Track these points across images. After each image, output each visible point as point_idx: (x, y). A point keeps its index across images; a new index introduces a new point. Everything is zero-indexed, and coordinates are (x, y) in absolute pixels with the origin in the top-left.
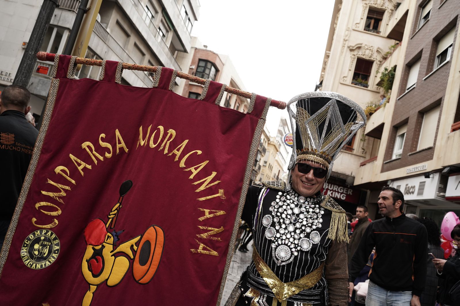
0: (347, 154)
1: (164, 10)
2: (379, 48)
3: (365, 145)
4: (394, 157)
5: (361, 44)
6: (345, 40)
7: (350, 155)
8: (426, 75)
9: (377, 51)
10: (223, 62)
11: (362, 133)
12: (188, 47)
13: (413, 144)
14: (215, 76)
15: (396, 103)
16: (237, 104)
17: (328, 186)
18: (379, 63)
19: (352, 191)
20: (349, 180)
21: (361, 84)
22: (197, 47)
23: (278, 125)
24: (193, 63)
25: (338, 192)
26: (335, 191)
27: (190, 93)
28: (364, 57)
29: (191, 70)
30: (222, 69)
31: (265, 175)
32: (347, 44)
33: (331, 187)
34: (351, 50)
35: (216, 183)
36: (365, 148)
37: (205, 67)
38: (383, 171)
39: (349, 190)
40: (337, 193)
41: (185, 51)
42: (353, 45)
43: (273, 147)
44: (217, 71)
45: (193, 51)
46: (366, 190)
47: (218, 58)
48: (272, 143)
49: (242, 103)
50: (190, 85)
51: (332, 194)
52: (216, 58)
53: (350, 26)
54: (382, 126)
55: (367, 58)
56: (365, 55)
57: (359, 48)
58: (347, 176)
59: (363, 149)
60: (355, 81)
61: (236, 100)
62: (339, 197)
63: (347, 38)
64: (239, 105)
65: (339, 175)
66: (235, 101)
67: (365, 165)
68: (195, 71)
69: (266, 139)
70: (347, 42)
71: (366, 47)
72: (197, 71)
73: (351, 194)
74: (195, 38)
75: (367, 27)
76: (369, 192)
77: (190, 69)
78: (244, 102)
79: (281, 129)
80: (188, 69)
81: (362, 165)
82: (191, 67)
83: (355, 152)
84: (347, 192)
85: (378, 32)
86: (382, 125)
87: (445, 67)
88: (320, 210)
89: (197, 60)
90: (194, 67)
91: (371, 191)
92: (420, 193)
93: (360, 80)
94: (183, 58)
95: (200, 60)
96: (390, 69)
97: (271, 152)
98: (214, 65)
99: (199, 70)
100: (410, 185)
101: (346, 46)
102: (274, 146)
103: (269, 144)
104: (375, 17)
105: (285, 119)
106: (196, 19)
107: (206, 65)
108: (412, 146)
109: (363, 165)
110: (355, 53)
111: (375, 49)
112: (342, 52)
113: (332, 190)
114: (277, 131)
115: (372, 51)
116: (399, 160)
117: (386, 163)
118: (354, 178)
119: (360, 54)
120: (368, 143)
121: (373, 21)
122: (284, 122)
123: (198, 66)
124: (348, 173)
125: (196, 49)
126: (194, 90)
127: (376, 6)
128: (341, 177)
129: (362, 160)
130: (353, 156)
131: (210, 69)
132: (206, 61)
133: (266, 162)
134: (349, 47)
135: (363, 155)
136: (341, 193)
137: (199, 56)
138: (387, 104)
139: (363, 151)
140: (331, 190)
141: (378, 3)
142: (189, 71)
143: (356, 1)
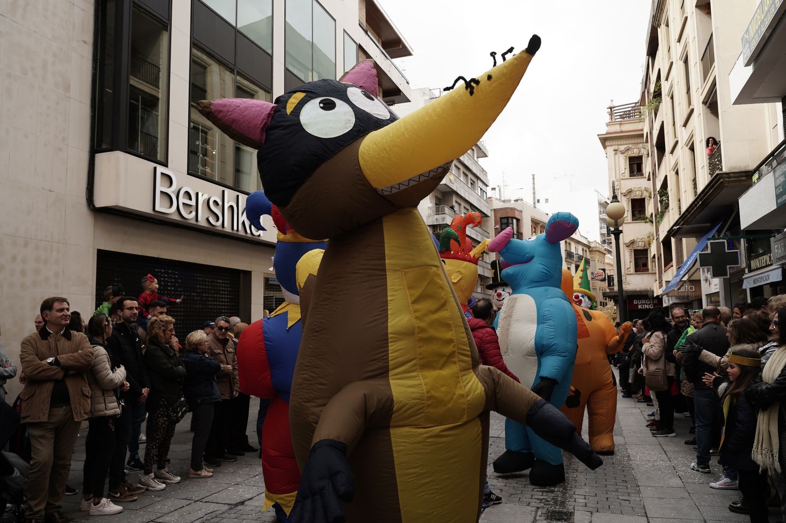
0: (644, 274)
2: (645, 188)
5: (631, 189)
7: (647, 275)
9: (645, 190)
12: (489, 214)
14: (518, 225)
17: (637, 302)
18: (649, 199)
19: (657, 300)
20: (650, 294)
21: (639, 219)
22: (495, 208)
24: (496, 223)
25: (647, 304)
26: (644, 304)
28: (636, 197)
29: (496, 230)
30: (521, 217)
33: (640, 302)
34: (624, 196)
37: (508, 224)
40: (645, 305)
41: (487, 216)
42: (625, 192)
44: (518, 220)
45: (493, 212)
48: (594, 249)
51: (642, 306)
52: (515, 212)
55: (639, 197)
56: (637, 195)
57: (630, 192)
58: (648, 291)
60: (634, 218)
62: (648, 308)
63: (618, 187)
65: (642, 293)
68: (500, 229)
69: (585, 248)
71: (636, 190)
73: (657, 303)
75: (632, 173)
80: (494, 229)
83: (650, 271)
84: (653, 302)
85: (642, 175)
89: (499, 219)
90: (498, 226)
93: (638, 216)
94: (486, 223)
95: (501, 218)
98: (513, 218)
99: (503, 227)
101: (619, 193)
103: (590, 251)
104: (636, 162)
106: (486, 186)
107: (508, 221)
110: (628, 196)
111: (643, 189)
113: (642, 304)
115: (641, 191)
118: (652, 291)
119: (633, 196)
123: (501, 224)
124: (648, 288)
125: (495, 210)
127: (634, 155)
128: (644, 293)
130: (650, 275)
131: (512, 222)
132: (507, 218)
136: (649, 304)
137: (499, 215)
140: (640, 304)
141: (635, 153)
142: (495, 231)
143: (617, 156)
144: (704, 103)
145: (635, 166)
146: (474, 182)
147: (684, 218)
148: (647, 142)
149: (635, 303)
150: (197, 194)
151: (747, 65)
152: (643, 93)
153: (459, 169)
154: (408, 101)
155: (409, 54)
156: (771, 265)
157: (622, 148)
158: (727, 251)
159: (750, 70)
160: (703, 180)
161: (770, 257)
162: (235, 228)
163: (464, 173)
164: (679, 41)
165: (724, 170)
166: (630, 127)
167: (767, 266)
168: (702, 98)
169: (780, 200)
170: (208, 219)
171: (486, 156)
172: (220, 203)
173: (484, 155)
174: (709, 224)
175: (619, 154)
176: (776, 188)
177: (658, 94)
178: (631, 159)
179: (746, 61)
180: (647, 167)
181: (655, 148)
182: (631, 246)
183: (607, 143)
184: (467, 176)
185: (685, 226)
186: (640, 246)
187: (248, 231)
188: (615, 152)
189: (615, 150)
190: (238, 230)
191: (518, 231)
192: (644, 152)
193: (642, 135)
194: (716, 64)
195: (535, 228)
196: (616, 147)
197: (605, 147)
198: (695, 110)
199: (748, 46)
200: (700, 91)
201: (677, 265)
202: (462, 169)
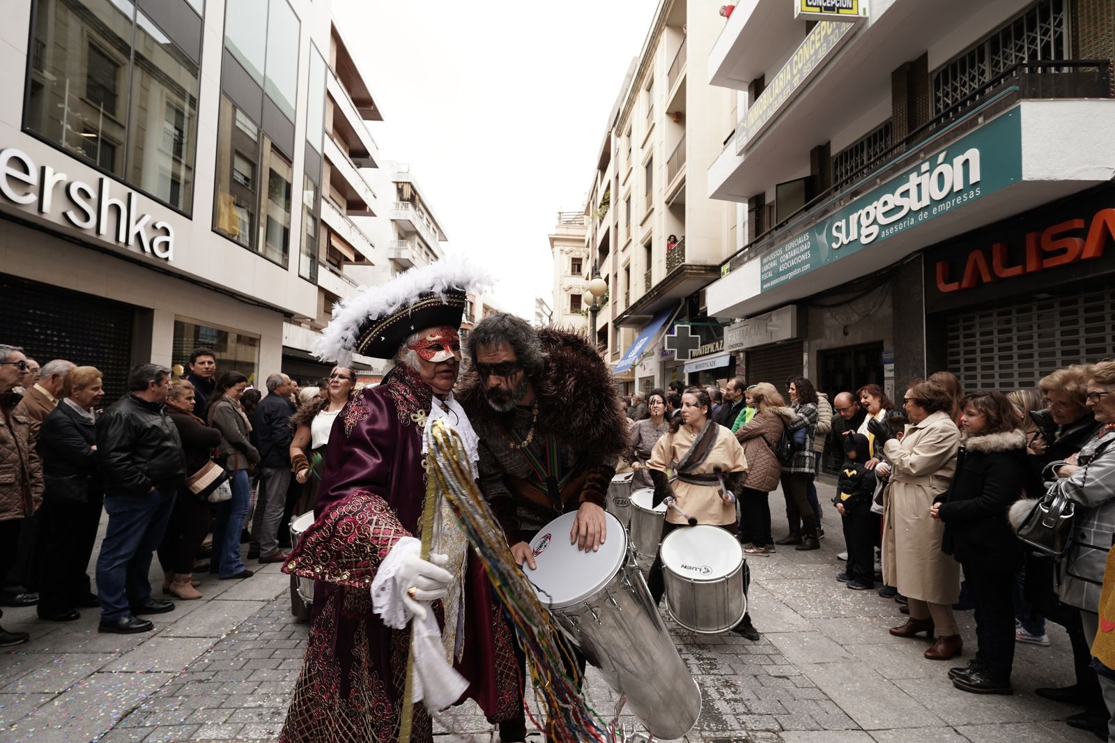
144: (667, 203)
145: (577, 265)
147: (632, 309)
148: (588, 246)
150: (43, 170)
151: (739, 154)
152: (589, 203)
153: (421, 247)
154: (375, 166)
155: (380, 119)
156: (722, 351)
157: (567, 249)
158: (690, 336)
159: (740, 160)
160: (659, 274)
161: (715, 346)
162: (122, 238)
163: (426, 252)
164: (642, 147)
165: (687, 261)
166: (574, 232)
167: (710, 353)
168: (665, 198)
169: (766, 286)
170: (65, 215)
172: (93, 195)
174: (652, 316)
175: (564, 253)
176: (762, 274)
177: (606, 202)
178: (574, 260)
179: (739, 150)
180: (587, 268)
181: (598, 251)
183: (555, 243)
184: (428, 255)
185: (633, 316)
187: (147, 248)
190: (127, 243)
191: (471, 314)
192: (584, 256)
193: (584, 241)
194: (687, 163)
196: (562, 248)
197: (552, 246)
198: (655, 210)
199: (744, 134)
200: (663, 192)
201: (612, 352)
202: (425, 248)
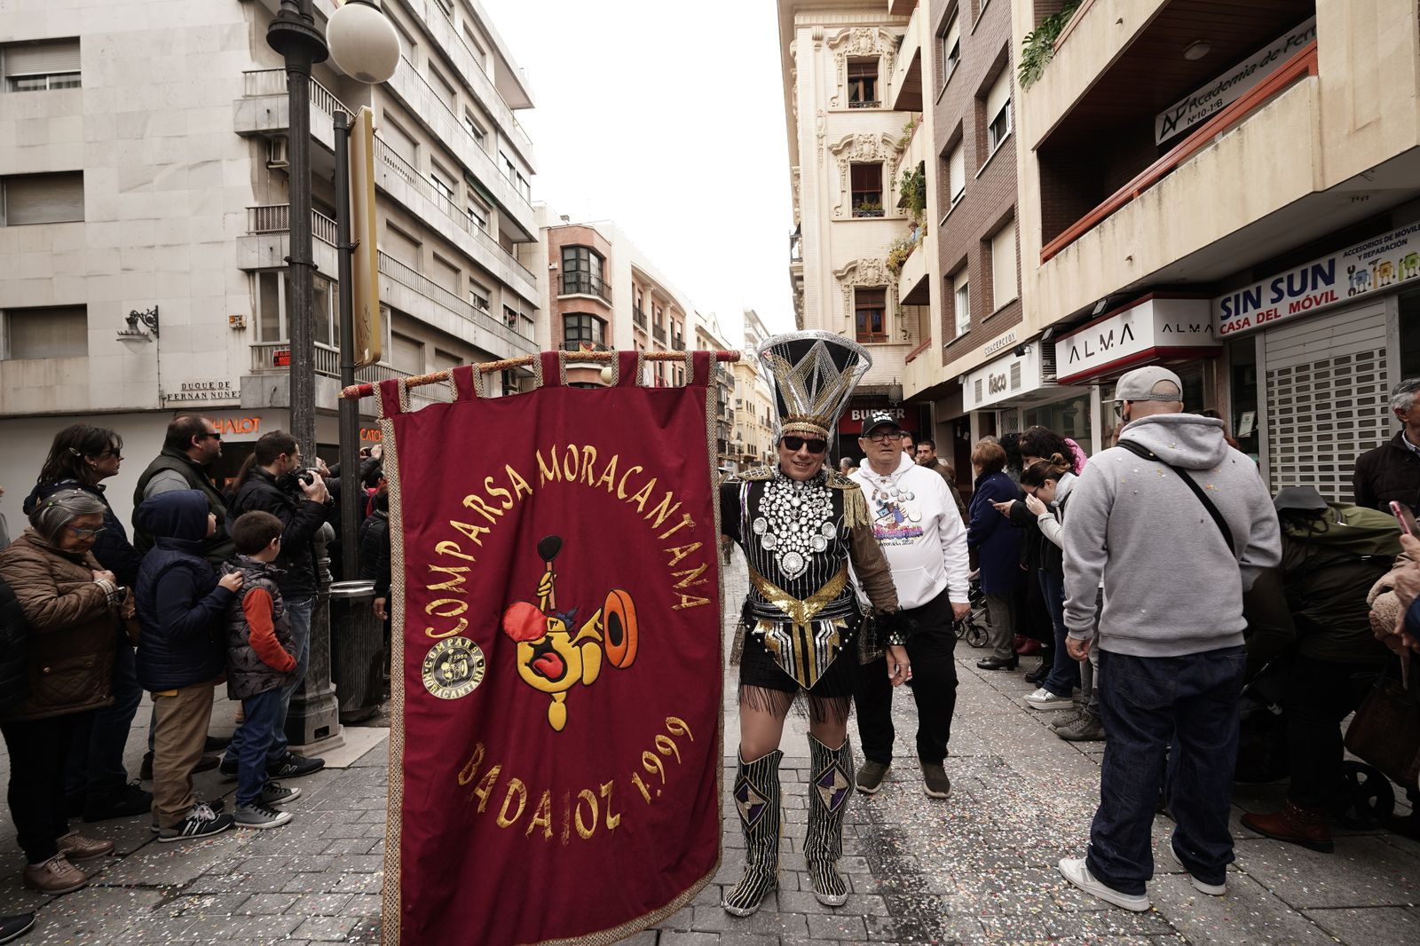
0: (878, 348)
1: (466, 172)
2: (885, 135)
3: (906, 322)
4: (959, 333)
5: (851, 136)
6: (820, 137)
7: (883, 348)
8: (979, 168)
9: (883, 142)
10: (608, 240)
11: (894, 305)
12: (534, 233)
13: (984, 301)
14: (601, 270)
15: (939, 232)
16: (657, 311)
17: (860, 414)
18: (892, 163)
19: (903, 411)
20: (893, 394)
21: (869, 212)
22: (551, 225)
23: (743, 325)
24: (552, 258)
27: (565, 316)
28: (862, 160)
30: (610, 253)
31: (745, 424)
32: (827, 142)
33: (865, 416)
34: (836, 153)
35: (676, 507)
36: (906, 328)
37: (578, 260)
38: (946, 361)
39: (898, 410)
41: (531, 240)
42: (838, 142)
43: (745, 370)
44: (602, 259)
45: (545, 233)
46: (927, 403)
47: (595, 236)
49: (665, 307)
50: (560, 300)
52: (591, 236)
53: (822, 107)
54: (925, 281)
55: (869, 160)
56: (864, 154)
57: (849, 144)
58: (889, 387)
59: (903, 331)
60: (858, 210)
61: (653, 303)
63: (822, 132)
64: (661, 310)
65: (873, 391)
66: (651, 305)
67: (914, 358)
68: (560, 272)
70: (824, 138)
71: (862, 139)
72: (564, 271)
73: (903, 417)
74: (541, 208)
75: (854, 99)
76: (932, 404)
77: (550, 270)
78: (668, 302)
79: (750, 331)
80: (547, 272)
81: (910, 361)
82: (551, 267)
83: (890, 341)
85: (877, 104)
86: (927, 277)
87: (1007, 145)
88: (826, 492)
89: (558, 250)
90: (556, 265)
91: (936, 401)
92: (1016, 385)
93: (866, 205)
94: (531, 253)
95: (563, 248)
96: (913, 171)
97: (744, 381)
98: (592, 250)
99: (568, 268)
100: (996, 376)
101: (825, 147)
102: (747, 366)
104: (863, 75)
105: (753, 311)
106: (532, 172)
107: (578, 254)
108: (984, 306)
109: (910, 359)
110: (845, 155)
111: (879, 139)
112: (820, 162)
114: (743, 337)
115: (874, 144)
116: (969, 336)
117: (948, 347)
118: (901, 387)
119: (854, 155)
120: (910, 318)
121: (861, 85)
122: (752, 316)
123: (564, 262)
124: (889, 381)
125: (550, 229)
126: (571, 309)
127: (859, 54)
128: (879, 391)
129: (907, 352)
130: (889, 348)
131: (588, 260)
132: (576, 247)
133: (739, 402)
134: (830, 148)
135: (907, 342)
137: (560, 241)
138: (925, 238)
139: (904, 334)
141: (861, 46)
142: (550, 276)
143: (820, 54)
146: (485, 133)
149: (854, 418)
171: (530, 106)
173: (523, 101)
182: (849, 280)
186: (869, 278)
188: (816, 43)
189: (817, 38)
195: (641, 293)
